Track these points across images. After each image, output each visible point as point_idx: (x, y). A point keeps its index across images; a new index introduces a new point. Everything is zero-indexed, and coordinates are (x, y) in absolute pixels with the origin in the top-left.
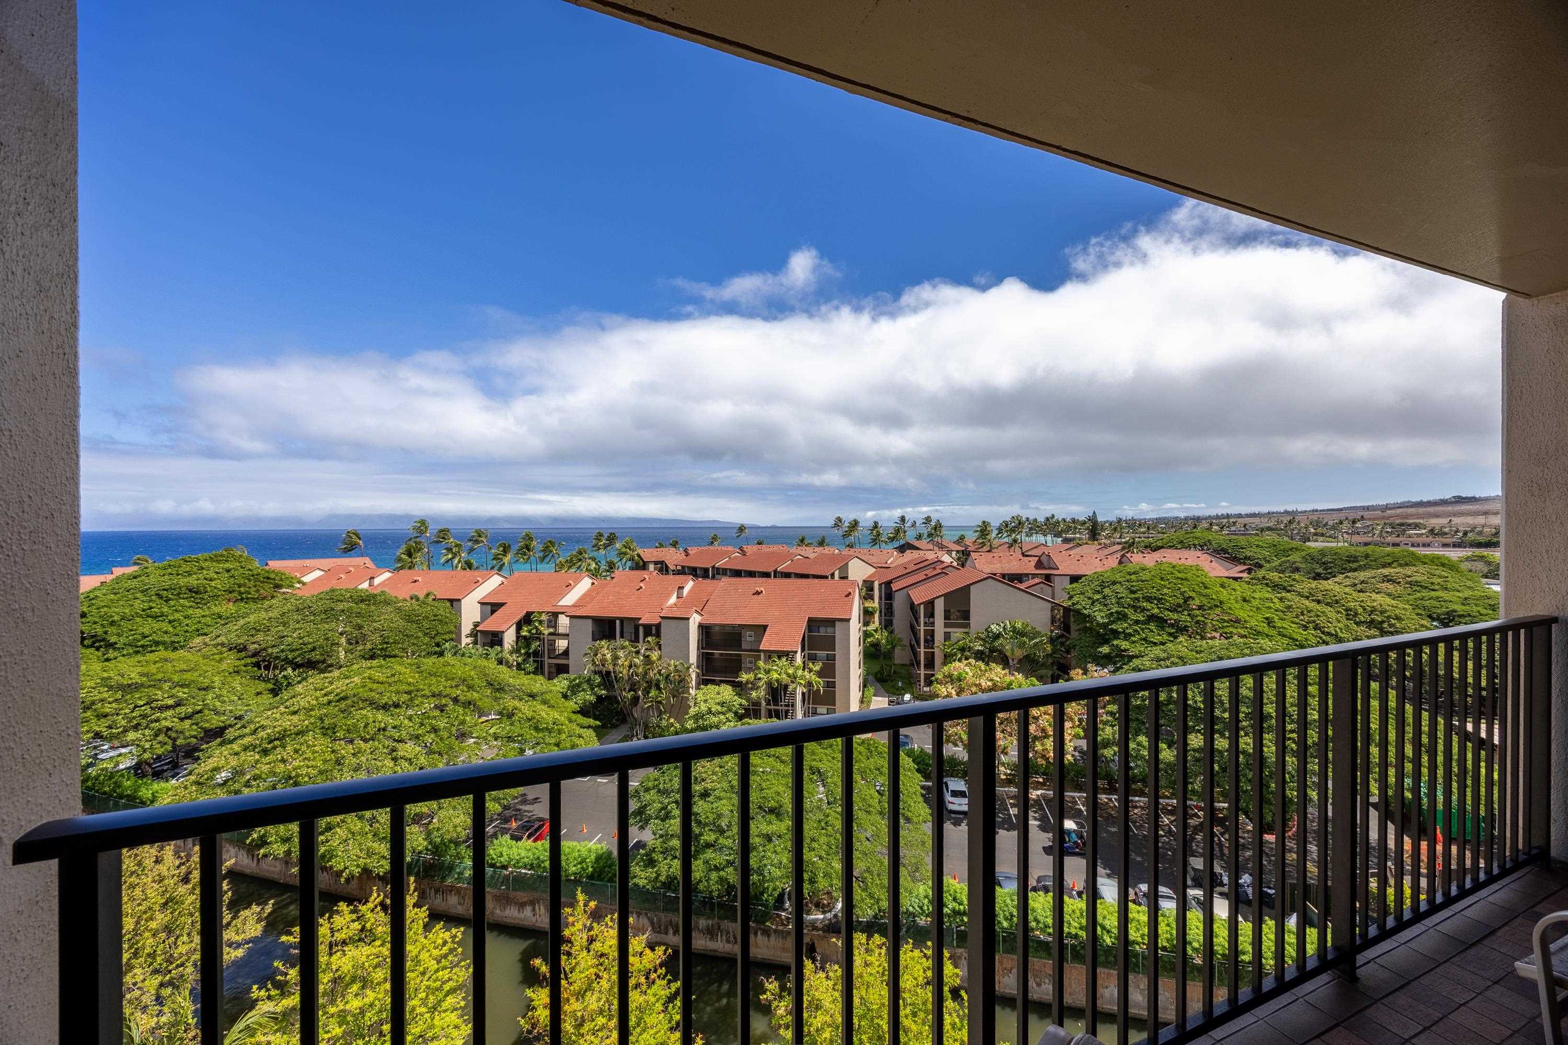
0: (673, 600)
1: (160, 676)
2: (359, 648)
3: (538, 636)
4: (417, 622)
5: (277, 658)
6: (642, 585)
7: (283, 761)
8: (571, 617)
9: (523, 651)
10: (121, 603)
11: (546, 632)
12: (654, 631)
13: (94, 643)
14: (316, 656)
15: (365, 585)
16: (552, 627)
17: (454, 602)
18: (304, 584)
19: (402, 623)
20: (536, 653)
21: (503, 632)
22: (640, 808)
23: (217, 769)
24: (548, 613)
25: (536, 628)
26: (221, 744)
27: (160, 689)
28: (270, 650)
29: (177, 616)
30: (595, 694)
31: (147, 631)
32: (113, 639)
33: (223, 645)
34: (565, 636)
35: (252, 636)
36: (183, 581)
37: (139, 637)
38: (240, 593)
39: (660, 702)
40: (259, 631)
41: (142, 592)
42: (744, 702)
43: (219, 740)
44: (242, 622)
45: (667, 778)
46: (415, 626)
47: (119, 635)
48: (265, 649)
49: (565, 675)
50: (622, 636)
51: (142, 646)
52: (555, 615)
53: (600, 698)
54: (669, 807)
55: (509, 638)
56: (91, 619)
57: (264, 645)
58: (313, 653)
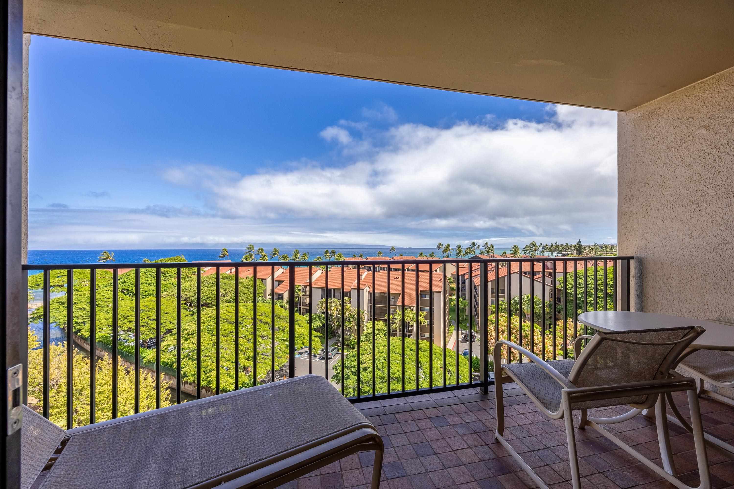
1: (150, 307)
2: (225, 298)
3: (297, 296)
5: (194, 301)
11: (301, 295)
12: (348, 295)
13: (128, 293)
15: (229, 272)
16: (304, 292)
17: (264, 280)
18: (205, 271)
19: (242, 288)
20: (297, 303)
21: (283, 294)
22: (337, 374)
23: (168, 345)
24: (302, 286)
25: (297, 292)
26: (171, 335)
27: (151, 312)
28: (191, 298)
30: (322, 323)
31: (147, 289)
35: (184, 292)
37: (144, 292)
39: (351, 328)
41: (145, 273)
43: (170, 334)
45: (349, 361)
46: (247, 290)
48: (189, 298)
50: (334, 297)
52: (305, 287)
53: (323, 325)
54: (349, 374)
55: (286, 296)
56: (127, 284)
57: (189, 296)
58: (207, 300)
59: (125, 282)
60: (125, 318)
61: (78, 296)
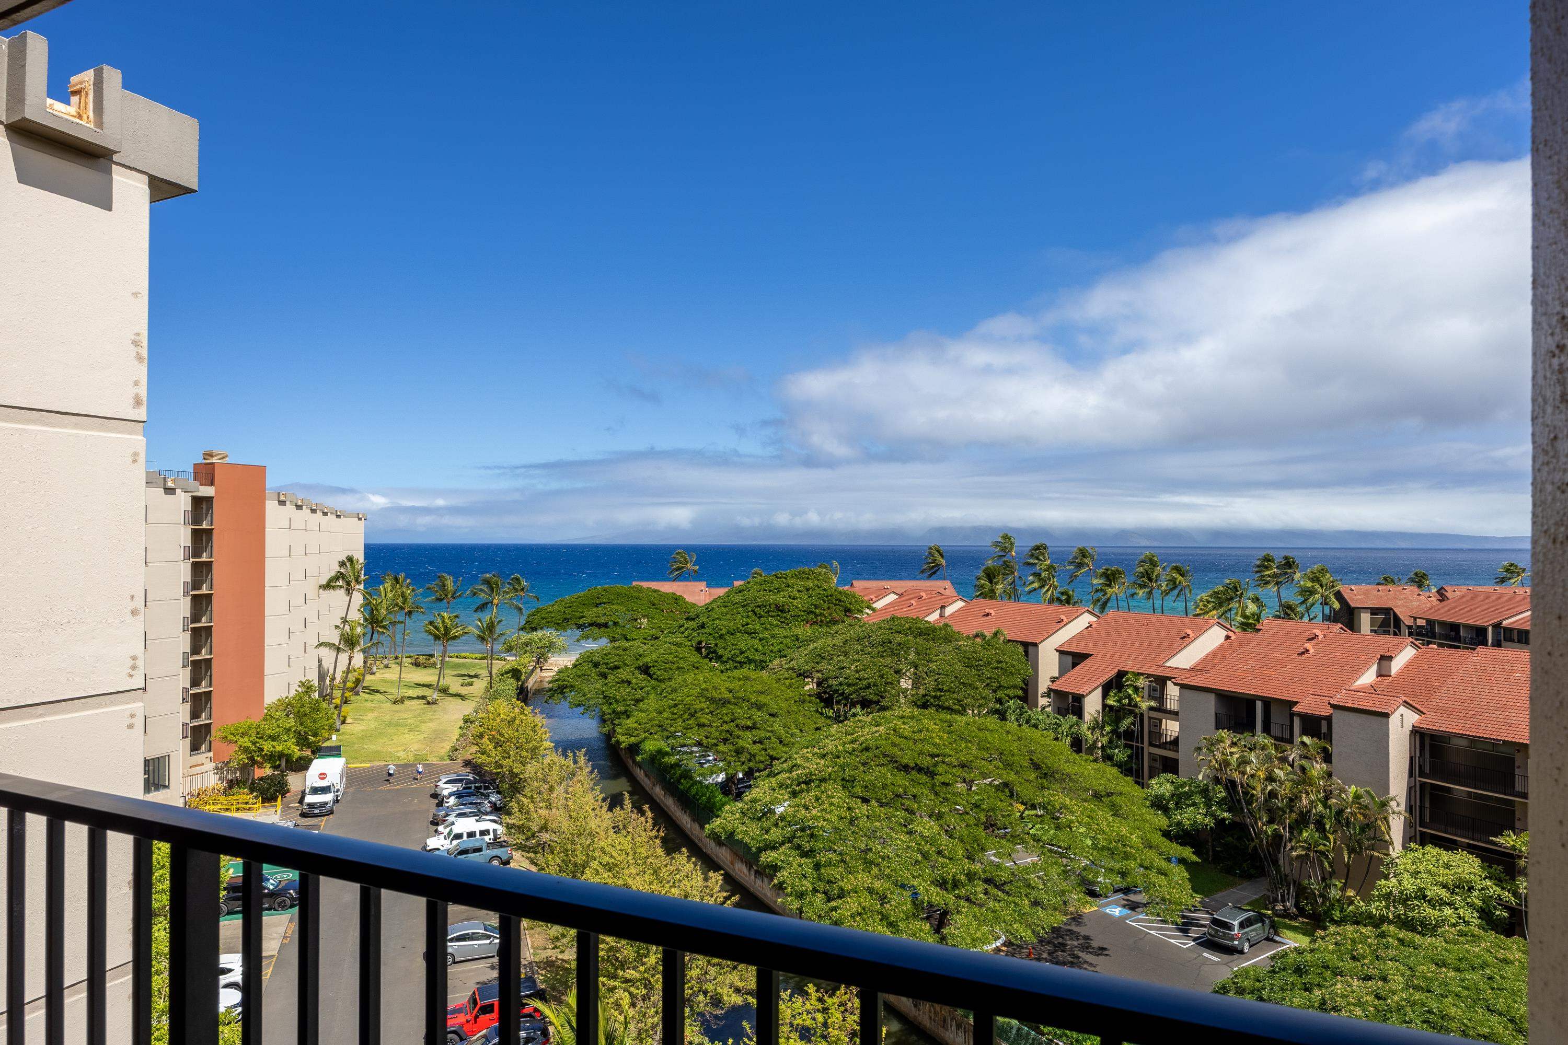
0: (1369, 677)
1: (742, 694)
3: (1131, 709)
4: (978, 667)
5: (836, 691)
6: (1308, 646)
7: (806, 808)
8: (1183, 687)
9: (1108, 729)
10: (728, 616)
11: (1144, 705)
14: (870, 694)
15: (933, 617)
16: (1154, 699)
17: (1029, 648)
18: (873, 610)
19: (959, 666)
20: (1128, 734)
21: (1083, 696)
24: (1149, 676)
25: (1129, 697)
26: (768, 776)
27: (741, 708)
28: (830, 682)
29: (766, 634)
30: (1213, 815)
31: (743, 647)
32: (721, 652)
33: (793, 669)
34: (1174, 715)
35: (817, 663)
36: (773, 598)
37: (738, 652)
38: (816, 616)
39: (1324, 854)
40: (823, 658)
41: (743, 607)
42: (1507, 896)
44: (811, 647)
46: (974, 672)
47: (725, 648)
48: (826, 680)
49: (1170, 776)
50: (1264, 729)
51: (740, 662)
52: (1161, 681)
53: (1220, 822)
55: (1093, 705)
56: (707, 630)
57: (826, 675)
58: (868, 692)
59: (703, 626)
60: (692, 715)
61: (621, 652)
